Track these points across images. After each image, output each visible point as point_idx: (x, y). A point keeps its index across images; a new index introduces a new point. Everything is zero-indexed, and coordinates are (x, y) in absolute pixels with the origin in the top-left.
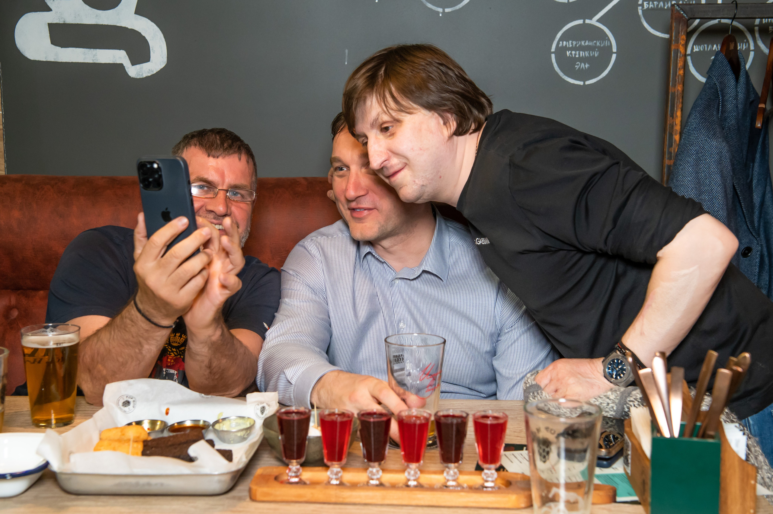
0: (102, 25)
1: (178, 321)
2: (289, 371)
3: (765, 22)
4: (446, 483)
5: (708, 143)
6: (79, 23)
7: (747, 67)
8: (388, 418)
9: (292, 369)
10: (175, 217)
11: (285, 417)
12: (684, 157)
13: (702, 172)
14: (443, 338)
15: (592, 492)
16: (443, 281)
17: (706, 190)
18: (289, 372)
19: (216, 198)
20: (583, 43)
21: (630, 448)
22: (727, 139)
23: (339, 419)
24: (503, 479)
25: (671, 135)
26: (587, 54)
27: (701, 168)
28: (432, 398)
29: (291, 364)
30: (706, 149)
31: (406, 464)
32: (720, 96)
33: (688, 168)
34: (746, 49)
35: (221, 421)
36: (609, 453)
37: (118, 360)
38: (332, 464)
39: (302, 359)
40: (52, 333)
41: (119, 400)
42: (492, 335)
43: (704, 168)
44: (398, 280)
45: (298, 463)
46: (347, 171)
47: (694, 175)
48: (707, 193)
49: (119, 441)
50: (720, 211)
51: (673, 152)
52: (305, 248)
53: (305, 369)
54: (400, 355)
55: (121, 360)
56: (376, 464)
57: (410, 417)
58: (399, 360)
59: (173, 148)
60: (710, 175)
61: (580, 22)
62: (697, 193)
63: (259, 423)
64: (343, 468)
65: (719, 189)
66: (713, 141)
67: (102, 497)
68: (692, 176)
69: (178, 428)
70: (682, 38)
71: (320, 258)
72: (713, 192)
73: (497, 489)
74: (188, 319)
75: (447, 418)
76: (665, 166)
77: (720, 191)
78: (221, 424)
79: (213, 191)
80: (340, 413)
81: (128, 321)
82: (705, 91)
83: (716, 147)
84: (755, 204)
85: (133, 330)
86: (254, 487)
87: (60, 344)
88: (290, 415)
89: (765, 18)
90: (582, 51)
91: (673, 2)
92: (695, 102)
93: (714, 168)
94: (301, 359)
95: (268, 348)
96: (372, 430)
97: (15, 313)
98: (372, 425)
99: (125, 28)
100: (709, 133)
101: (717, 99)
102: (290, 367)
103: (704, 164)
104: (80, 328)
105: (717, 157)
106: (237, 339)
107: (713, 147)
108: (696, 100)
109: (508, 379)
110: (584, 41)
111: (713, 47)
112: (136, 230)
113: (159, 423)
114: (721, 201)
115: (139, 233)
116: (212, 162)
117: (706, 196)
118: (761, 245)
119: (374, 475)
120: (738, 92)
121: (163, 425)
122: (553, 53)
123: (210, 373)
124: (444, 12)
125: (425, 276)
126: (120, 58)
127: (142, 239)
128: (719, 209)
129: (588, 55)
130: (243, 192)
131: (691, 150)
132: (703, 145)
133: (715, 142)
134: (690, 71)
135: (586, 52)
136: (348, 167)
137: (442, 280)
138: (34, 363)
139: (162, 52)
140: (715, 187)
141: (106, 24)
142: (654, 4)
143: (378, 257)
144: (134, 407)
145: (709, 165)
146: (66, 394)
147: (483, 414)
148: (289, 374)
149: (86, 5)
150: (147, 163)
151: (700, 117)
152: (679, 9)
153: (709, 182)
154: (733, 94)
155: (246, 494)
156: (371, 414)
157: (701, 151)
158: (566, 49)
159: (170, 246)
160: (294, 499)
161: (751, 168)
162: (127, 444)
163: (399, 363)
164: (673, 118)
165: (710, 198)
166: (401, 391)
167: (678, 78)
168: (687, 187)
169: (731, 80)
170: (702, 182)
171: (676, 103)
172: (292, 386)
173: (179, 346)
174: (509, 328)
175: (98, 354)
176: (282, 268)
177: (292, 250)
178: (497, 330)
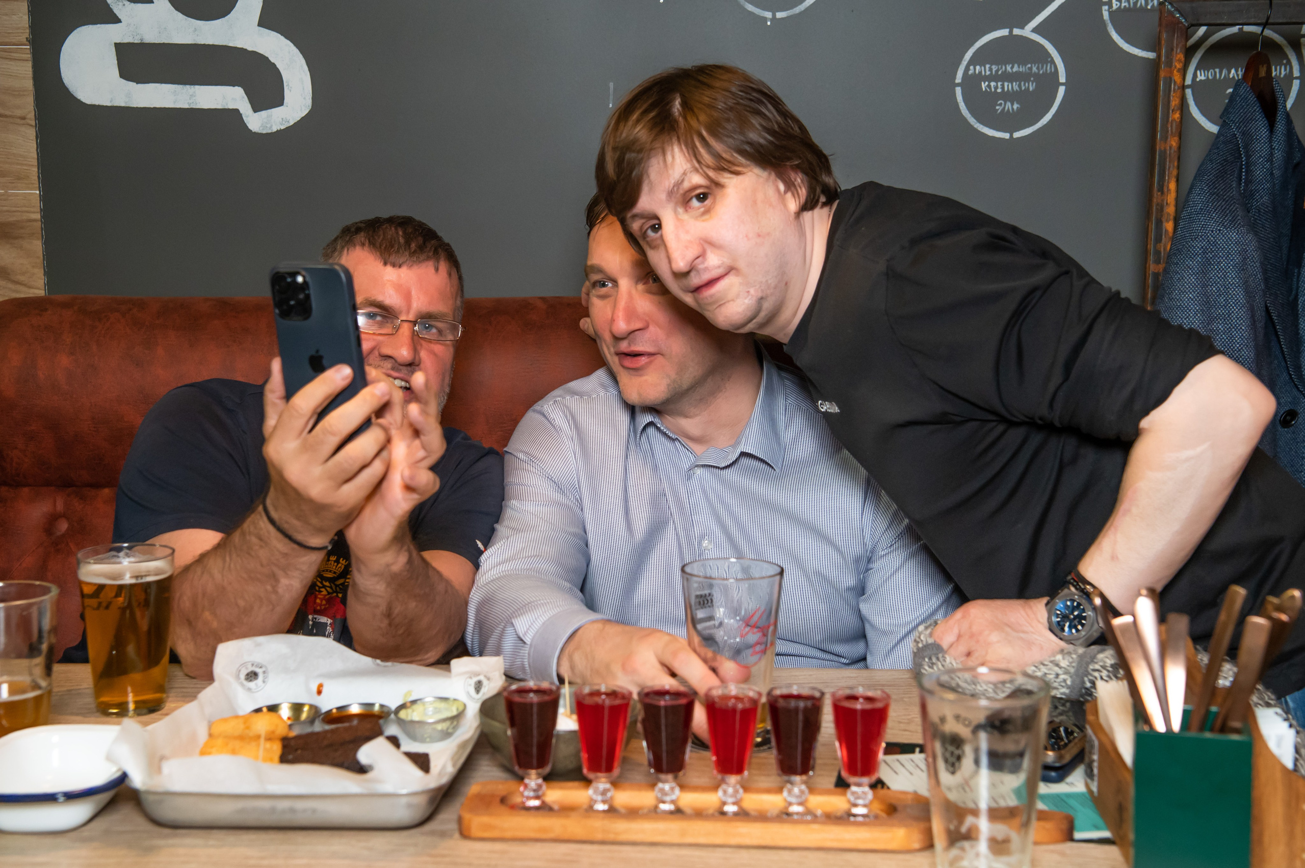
0: (204, 45)
1: (336, 538)
2: (520, 622)
4: (787, 808)
5: (1223, 236)
6: (166, 42)
7: (1289, 104)
8: (689, 699)
9: (525, 619)
11: (517, 699)
12: (1182, 259)
13: (1212, 285)
14: (777, 565)
15: (1034, 823)
16: (775, 470)
17: (1219, 314)
18: (521, 624)
19: (396, 335)
20: (1009, 68)
21: (1096, 750)
22: (1255, 227)
23: (608, 702)
24: (882, 800)
25: (1159, 223)
26: (1016, 87)
27: (1211, 278)
28: (760, 666)
29: (524, 610)
30: (1219, 245)
31: (719, 777)
32: (1243, 156)
33: (1190, 278)
34: (1285, 75)
35: (408, 705)
36: (1060, 757)
37: (237, 605)
38: (597, 778)
39: (542, 602)
40: (128, 559)
41: (240, 671)
42: (857, 560)
43: (1217, 278)
44: (699, 469)
45: (539, 775)
46: (612, 287)
47: (1199, 289)
48: (1221, 320)
49: (241, 738)
50: (1243, 351)
51: (1162, 250)
52: (544, 416)
53: (547, 618)
54: (707, 595)
55: (242, 603)
56: (670, 777)
57: (726, 698)
58: (706, 602)
59: (325, 248)
60: (1227, 289)
61: (1004, 32)
62: (1204, 320)
63: (473, 709)
64: (615, 784)
65: (1242, 312)
66: (1231, 232)
67: (215, 831)
68: (1197, 291)
69: (339, 717)
70: (1177, 58)
71: (569, 432)
72: (1232, 318)
73: (872, 818)
75: (788, 700)
76: (1149, 274)
77: (1244, 317)
78: (409, 711)
79: (392, 323)
80: (609, 691)
81: (254, 540)
82: (1218, 148)
83: (1236, 242)
84: (1302, 337)
85: (263, 553)
86: (467, 816)
87: (142, 577)
88: (524, 695)
90: (1008, 81)
92: (1201, 166)
93: (1233, 277)
94: (540, 601)
95: (485, 583)
96: (663, 721)
97: (63, 526)
98: (663, 712)
99: (242, 49)
100: (1224, 219)
101: (1238, 162)
102: (521, 614)
103: (1215, 271)
104: (174, 551)
105: (1237, 258)
106: (434, 569)
107: (1232, 243)
108: (1203, 164)
109: (884, 633)
110: (1011, 65)
111: (1229, 72)
112: (268, 387)
113: (306, 708)
114: (1245, 333)
115: (273, 391)
116: (390, 274)
117: (1220, 324)
119: (666, 794)
120: (1274, 149)
121: (313, 711)
122: (958, 85)
123: (390, 625)
124: (774, 19)
125: (745, 461)
126: (234, 100)
127: (277, 401)
128: (1242, 346)
129: (1018, 89)
130: (440, 325)
131: (1195, 247)
132: (1214, 238)
133: (1235, 234)
134: (1191, 114)
135: (1014, 83)
136: (615, 282)
137: (772, 468)
138: (98, 608)
139: (303, 89)
140: (1235, 310)
141: (211, 43)
142: (1129, 2)
143: (665, 430)
144: (264, 682)
145: (1225, 272)
146: (152, 660)
147: (848, 692)
148: (521, 626)
149: (177, 12)
150: (286, 275)
151: (1209, 191)
152: (1173, 9)
153: (1224, 300)
154: (1265, 152)
155: (454, 826)
156: (660, 693)
157: (1211, 249)
158: (980, 78)
160: (533, 835)
161: (1296, 277)
162: (254, 744)
163: (705, 607)
164: (1163, 193)
165: (1226, 327)
166: (710, 655)
167: (1172, 126)
168: (1188, 309)
169: (1261, 128)
170: (1213, 300)
171: (1167, 167)
172: (526, 646)
173: (334, 577)
174: (886, 548)
175: (204, 594)
176: (505, 449)
177: (521, 418)
178: (867, 552)
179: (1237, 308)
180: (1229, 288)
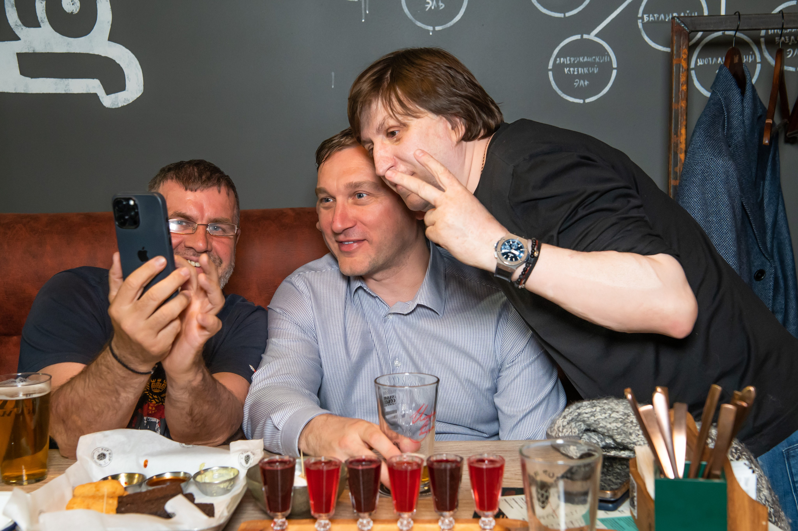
0: (74, 53)
1: (157, 366)
2: (275, 416)
3: (771, 33)
5: (714, 162)
6: (50, 51)
7: (754, 81)
8: (378, 464)
9: (278, 414)
10: (153, 256)
11: (268, 467)
12: (689, 177)
13: (708, 193)
14: (436, 377)
17: (713, 211)
18: (276, 418)
19: (195, 234)
20: (581, 59)
21: (636, 490)
22: (734, 156)
23: (325, 468)
24: (501, 526)
25: (676, 154)
26: (586, 70)
27: (707, 189)
28: (426, 440)
29: (278, 409)
30: (712, 168)
31: (398, 513)
32: (725, 112)
33: (694, 189)
34: (752, 61)
35: (202, 472)
36: (614, 495)
37: (93, 410)
38: (320, 516)
39: (290, 403)
40: (22, 384)
41: (94, 453)
42: (492, 371)
43: (711, 189)
44: (391, 315)
45: (283, 516)
46: (333, 202)
47: (700, 195)
48: (714, 215)
49: (94, 497)
50: (729, 234)
51: (678, 171)
52: (292, 284)
53: (292, 413)
54: (392, 397)
55: (96, 409)
56: (366, 515)
57: (401, 463)
58: (391, 401)
59: (150, 183)
60: (717, 195)
61: (578, 37)
62: (704, 215)
63: (243, 473)
64: (332, 520)
65: (727, 210)
66: (719, 159)
68: (699, 197)
69: (157, 481)
70: (683, 52)
71: (308, 294)
72: (721, 214)
74: (167, 365)
75: (440, 463)
76: (671, 187)
77: (728, 212)
78: (203, 476)
79: (192, 226)
80: (326, 461)
81: (104, 368)
82: (710, 107)
83: (722, 166)
84: (767, 224)
85: (109, 377)
87: (30, 394)
88: (273, 465)
89: (771, 29)
90: (581, 68)
91: (675, 14)
92: (699, 119)
93: (721, 188)
94: (288, 402)
95: (254, 392)
96: (361, 478)
98: (361, 473)
99: (98, 55)
100: (714, 152)
101: (722, 116)
102: (276, 411)
103: (710, 184)
104: (51, 377)
105: (723, 176)
106: (220, 384)
107: (720, 166)
108: (700, 117)
109: (510, 417)
110: (582, 58)
111: (717, 60)
112: (112, 271)
113: (137, 476)
114: (729, 223)
115: (114, 274)
116: (190, 196)
117: (714, 217)
118: (775, 268)
119: (365, 526)
120: (745, 107)
121: (141, 478)
122: (550, 70)
123: (192, 420)
124: (434, 31)
125: (420, 310)
126: (94, 87)
127: (117, 280)
128: (728, 231)
129: (587, 72)
130: (224, 226)
131: (697, 170)
132: (708, 163)
133: (721, 161)
134: (695, 86)
135: (585, 69)
136: (334, 198)
138: (3, 415)
139: (138, 80)
140: (723, 208)
141: (78, 52)
142: (654, 17)
143: (369, 292)
144: (110, 460)
145: (716, 185)
146: (37, 447)
147: (479, 457)
148: (276, 419)
149: (56, 33)
150: (123, 200)
151: (704, 135)
152: (679, 22)
153: (716, 202)
154: (739, 109)
156: (360, 461)
157: (707, 171)
158: (564, 65)
159: (146, 287)
161: (762, 187)
162: (101, 501)
163: (391, 405)
164: (677, 136)
165: (717, 219)
166: (394, 435)
167: (681, 95)
168: (694, 208)
169: (736, 95)
170: (709, 202)
171: (680, 120)
172: (279, 432)
173: (160, 392)
174: (510, 363)
175: (72, 403)
176: (268, 306)
177: (279, 285)
178: (498, 365)
179: (724, 207)
180: (718, 194)
